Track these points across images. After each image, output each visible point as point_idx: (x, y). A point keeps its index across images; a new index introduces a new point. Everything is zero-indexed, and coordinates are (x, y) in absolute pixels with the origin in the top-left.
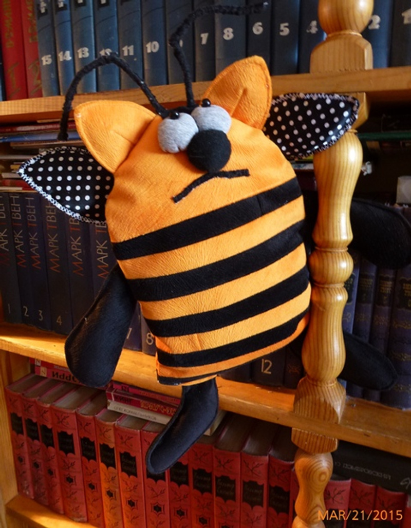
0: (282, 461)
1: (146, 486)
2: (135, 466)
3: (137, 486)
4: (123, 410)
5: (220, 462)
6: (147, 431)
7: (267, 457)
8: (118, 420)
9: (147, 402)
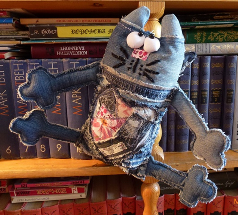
0: (130, 197)
4: (24, 200)
5: (95, 210)
6: (46, 207)
7: (121, 198)
8: (22, 207)
9: (41, 190)
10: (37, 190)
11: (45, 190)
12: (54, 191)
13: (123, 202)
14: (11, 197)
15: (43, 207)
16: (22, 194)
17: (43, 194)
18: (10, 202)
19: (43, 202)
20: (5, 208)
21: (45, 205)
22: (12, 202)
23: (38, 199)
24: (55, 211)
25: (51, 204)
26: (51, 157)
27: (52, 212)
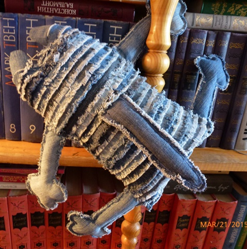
0: (109, 193)
1: (13, 235)
2: (4, 223)
3: (5, 236)
5: (69, 204)
6: (13, 196)
7: (99, 194)
9: (7, 176)
10: (3, 176)
11: (12, 177)
12: (23, 179)
13: (100, 198)
15: (10, 196)
17: (10, 181)
19: (9, 190)
21: (11, 194)
23: (4, 187)
24: (23, 201)
25: (18, 193)
26: (22, 140)
27: (19, 203)
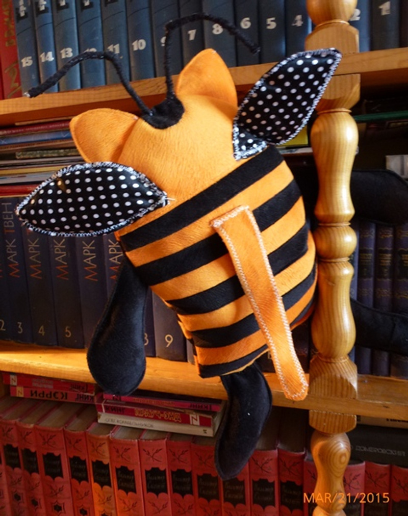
0: (293, 453)
1: (146, 502)
2: (134, 481)
3: (136, 503)
4: (116, 421)
6: (145, 440)
7: (276, 451)
8: (111, 432)
9: (141, 409)
10: (135, 408)
11: (147, 410)
12: (161, 415)
13: (279, 459)
14: (97, 413)
15: (142, 439)
16: (114, 411)
17: (144, 417)
18: (96, 420)
19: (143, 430)
20: (87, 429)
21: (145, 436)
22: (99, 421)
23: (136, 424)
24: (160, 450)
25: (154, 435)
26: (157, 355)
27: (155, 451)
